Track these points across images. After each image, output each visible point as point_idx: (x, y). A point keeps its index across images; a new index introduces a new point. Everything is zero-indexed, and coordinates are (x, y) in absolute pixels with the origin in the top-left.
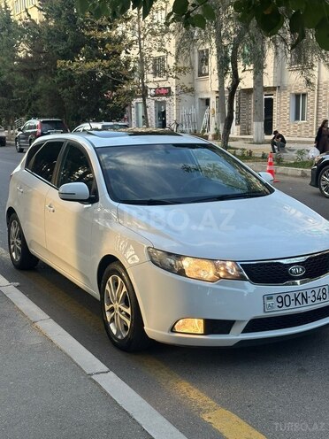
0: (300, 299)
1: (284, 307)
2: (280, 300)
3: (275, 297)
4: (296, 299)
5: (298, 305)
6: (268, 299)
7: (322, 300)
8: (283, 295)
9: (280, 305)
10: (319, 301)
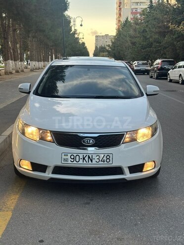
0: (87, 158)
1: (75, 162)
2: (72, 157)
3: (69, 155)
4: (84, 159)
5: (85, 162)
6: (65, 155)
7: (105, 162)
8: (75, 155)
9: (72, 160)
10: (102, 163)
